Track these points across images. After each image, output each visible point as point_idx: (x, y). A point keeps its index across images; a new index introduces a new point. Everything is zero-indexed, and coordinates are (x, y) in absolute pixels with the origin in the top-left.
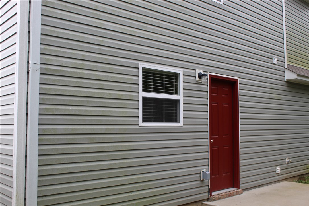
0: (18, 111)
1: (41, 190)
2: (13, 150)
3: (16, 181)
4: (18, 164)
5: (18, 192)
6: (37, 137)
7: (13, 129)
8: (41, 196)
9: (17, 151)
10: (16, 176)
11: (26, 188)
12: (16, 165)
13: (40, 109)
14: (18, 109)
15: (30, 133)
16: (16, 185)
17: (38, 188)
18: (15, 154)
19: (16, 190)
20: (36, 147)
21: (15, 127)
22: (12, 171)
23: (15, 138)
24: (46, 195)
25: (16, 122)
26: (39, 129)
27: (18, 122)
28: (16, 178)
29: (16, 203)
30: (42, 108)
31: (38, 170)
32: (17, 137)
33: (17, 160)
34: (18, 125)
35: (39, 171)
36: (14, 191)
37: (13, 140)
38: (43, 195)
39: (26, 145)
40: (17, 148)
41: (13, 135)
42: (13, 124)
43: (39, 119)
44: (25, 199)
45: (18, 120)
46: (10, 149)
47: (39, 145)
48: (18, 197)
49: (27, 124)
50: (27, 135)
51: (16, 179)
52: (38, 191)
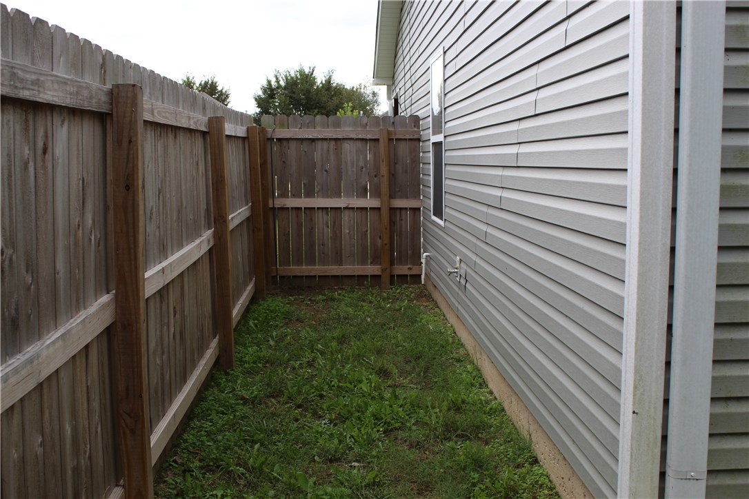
0: (643, 80)
1: (726, 377)
2: (625, 224)
3: (637, 338)
4: (642, 276)
5: (641, 376)
6: (714, 180)
7: (627, 149)
8: (724, 396)
9: (641, 228)
10: (637, 320)
11: (668, 364)
12: (638, 281)
13: (727, 69)
14: (644, 75)
15: (690, 165)
16: (636, 351)
17: (713, 368)
18: (633, 238)
19: (635, 367)
20: (713, 218)
21: (633, 144)
22: (622, 298)
23: (633, 182)
24: (739, 395)
25: (635, 125)
26: (725, 149)
27: (643, 123)
28: (635, 324)
29: (634, 412)
30: (736, 67)
31: (717, 303)
32: (642, 179)
33: (642, 262)
34: (643, 133)
35: (719, 306)
36: (627, 365)
37: (625, 187)
38: (728, 395)
39: (674, 210)
40: (641, 218)
41: (626, 170)
42: (627, 132)
43: (725, 109)
44: (666, 402)
45: (644, 113)
46: (614, 222)
47: (721, 209)
48: (642, 394)
49: (677, 131)
50: (675, 171)
51: (637, 330)
52: (714, 379)
